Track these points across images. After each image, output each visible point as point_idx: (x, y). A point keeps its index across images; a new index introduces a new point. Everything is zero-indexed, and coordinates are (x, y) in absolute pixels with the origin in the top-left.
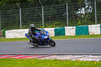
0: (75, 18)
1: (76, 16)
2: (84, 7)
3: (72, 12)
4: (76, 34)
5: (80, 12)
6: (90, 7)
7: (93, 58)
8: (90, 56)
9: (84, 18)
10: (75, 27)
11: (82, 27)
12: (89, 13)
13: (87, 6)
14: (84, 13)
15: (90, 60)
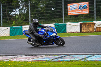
0: (10, 19)
1: (11, 17)
2: (19, 8)
3: (6, 12)
4: (10, 35)
5: (14, 13)
6: (24, 8)
7: (26, 58)
8: (23, 57)
9: (18, 19)
10: (9, 28)
11: (17, 28)
12: (24, 14)
13: (21, 7)
14: (18, 14)
15: (23, 60)
